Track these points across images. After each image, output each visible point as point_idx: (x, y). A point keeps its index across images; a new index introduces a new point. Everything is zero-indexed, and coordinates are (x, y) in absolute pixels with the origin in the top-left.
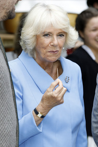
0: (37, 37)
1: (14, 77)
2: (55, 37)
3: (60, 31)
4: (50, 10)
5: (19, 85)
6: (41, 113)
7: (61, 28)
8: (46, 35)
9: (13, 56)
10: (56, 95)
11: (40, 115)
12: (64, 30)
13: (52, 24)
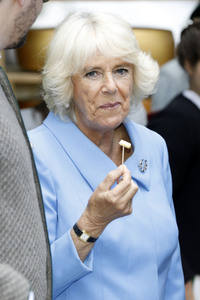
0: (73, 80)
1: (40, 163)
2: (109, 75)
3: (118, 63)
4: (94, 23)
5: (50, 178)
6: (87, 232)
7: (117, 56)
8: (91, 73)
9: (34, 117)
10: (114, 200)
11: (85, 237)
12: (126, 60)
13: (98, 50)
